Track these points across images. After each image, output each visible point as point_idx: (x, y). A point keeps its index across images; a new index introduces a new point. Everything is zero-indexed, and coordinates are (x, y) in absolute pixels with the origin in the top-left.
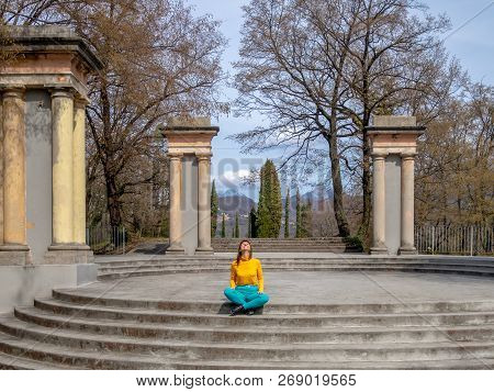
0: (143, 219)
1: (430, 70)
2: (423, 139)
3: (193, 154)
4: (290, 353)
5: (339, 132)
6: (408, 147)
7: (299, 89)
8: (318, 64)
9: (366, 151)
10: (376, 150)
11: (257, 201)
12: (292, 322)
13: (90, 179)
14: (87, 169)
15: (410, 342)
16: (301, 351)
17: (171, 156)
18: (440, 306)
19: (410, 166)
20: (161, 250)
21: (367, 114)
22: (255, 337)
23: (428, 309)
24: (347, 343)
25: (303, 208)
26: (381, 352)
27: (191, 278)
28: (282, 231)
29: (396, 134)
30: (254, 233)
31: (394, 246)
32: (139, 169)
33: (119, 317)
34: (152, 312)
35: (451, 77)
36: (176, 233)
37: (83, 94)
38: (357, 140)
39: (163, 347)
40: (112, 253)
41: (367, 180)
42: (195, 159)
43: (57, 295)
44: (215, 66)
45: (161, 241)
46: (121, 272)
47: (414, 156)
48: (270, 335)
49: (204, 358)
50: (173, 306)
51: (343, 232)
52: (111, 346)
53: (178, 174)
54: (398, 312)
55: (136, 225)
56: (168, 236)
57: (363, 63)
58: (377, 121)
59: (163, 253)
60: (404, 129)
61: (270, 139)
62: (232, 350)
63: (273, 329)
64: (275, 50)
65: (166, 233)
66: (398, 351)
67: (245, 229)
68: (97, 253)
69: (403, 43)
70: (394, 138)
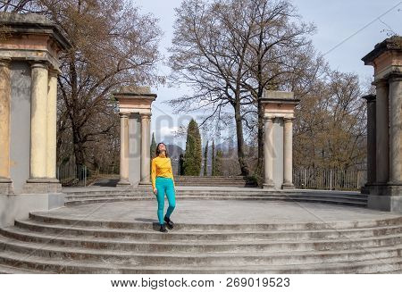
0: (101, 160)
1: (303, 59)
2: (298, 107)
3: (138, 114)
4: (204, 259)
5: (242, 101)
6: (288, 113)
7: (214, 69)
8: (227, 53)
9: (261, 115)
10: (266, 115)
11: (184, 149)
12: (206, 237)
13: (61, 130)
14: (58, 123)
15: (288, 251)
16: (212, 258)
17: (121, 114)
18: (309, 226)
19: (290, 126)
20: (113, 184)
21: (261, 89)
22: (180, 248)
23: (300, 227)
24: (245, 252)
25: (218, 154)
26: (268, 259)
27: (135, 204)
28: (202, 171)
29: (281, 103)
30: (182, 172)
31: (278, 183)
32: (98, 123)
33: (80, 233)
34: (105, 229)
35: (318, 66)
36: (125, 171)
37: (56, 66)
38: (254, 107)
39: (112, 256)
40: (76, 185)
41: (261, 136)
42: (138, 116)
43: (32, 217)
44: (155, 50)
45: (114, 177)
46: (83, 200)
47: (292, 119)
48: (191, 247)
49: (143, 264)
50: (120, 225)
51: (244, 172)
52: (73, 256)
53: (127, 128)
54: (280, 230)
55: (96, 165)
56: (119, 173)
57: (258, 53)
58: (267, 94)
59: (115, 186)
60: (285, 100)
62: (162, 258)
63: (193, 242)
64: (197, 40)
65: (117, 172)
66: (280, 258)
67: (175, 169)
68: (64, 185)
69: (286, 40)
70: (279, 106)
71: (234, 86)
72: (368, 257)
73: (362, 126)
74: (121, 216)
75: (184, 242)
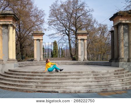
0: (28, 54)
1: (90, 20)
2: (88, 36)
3: (39, 39)
4: (61, 82)
5: (70, 34)
6: (85, 37)
7: (62, 25)
8: (66, 19)
9: (76, 38)
10: (78, 38)
11: (53, 49)
12: (61, 76)
13: (16, 45)
14: (16, 43)
15: (86, 80)
16: (63, 82)
17: (34, 40)
18: (93, 72)
19: (86, 41)
20: (32, 60)
21: (76, 30)
22: (53, 79)
23: (90, 73)
24: (73, 80)
25: (62, 51)
26: (80, 82)
27: (39, 66)
28: (58, 56)
29: (83, 34)
30: (52, 56)
31: (82, 59)
32: (27, 43)
33: (23, 75)
34: (31, 74)
35: (94, 22)
36: (35, 57)
37: (15, 26)
38: (74, 36)
39: (33, 82)
40: (21, 61)
41: (76, 45)
42: (39, 40)
43: (9, 70)
44: (43, 20)
45: (32, 58)
46: (24, 65)
47: (86, 39)
48: (56, 79)
49: (42, 84)
50: (35, 72)
52: (22, 82)
53: (36, 43)
54: (84, 73)
55: (27, 55)
56: (34, 57)
57: (75, 19)
58: (78, 32)
59: (33, 61)
60: (84, 33)
61: (56, 36)
62: (48, 82)
63: (57, 77)
64: (56, 16)
65: (33, 57)
66: (84, 82)
67: (50, 56)
68: (18, 61)
69: (84, 15)
70: (82, 35)
71: (68, 30)
72: (112, 81)
74: (35, 70)
75: (54, 77)
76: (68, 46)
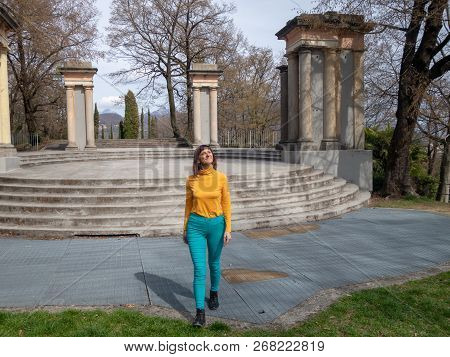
0: (50, 128)
2: (222, 78)
3: (81, 86)
4: (145, 208)
5: (172, 73)
6: (213, 83)
7: (148, 45)
8: (159, 30)
9: (189, 85)
10: (194, 85)
11: (123, 116)
13: (13, 102)
14: (10, 95)
16: (151, 207)
17: (66, 87)
18: (232, 177)
19: (215, 94)
20: (62, 147)
21: (189, 62)
22: (123, 199)
25: (152, 120)
27: (83, 164)
28: (140, 135)
29: (206, 75)
30: (122, 136)
31: (206, 142)
32: (46, 95)
33: (35, 190)
34: (57, 186)
35: (238, 41)
36: (72, 137)
37: (5, 44)
38: (184, 79)
39: (65, 209)
40: (30, 150)
41: (190, 103)
42: (82, 88)
44: (94, 29)
45: (62, 142)
46: (36, 162)
47: (217, 88)
48: (133, 198)
49: (91, 214)
50: (70, 182)
51: (176, 135)
52: (30, 209)
53: (72, 99)
55: (46, 132)
56: (67, 139)
57: (186, 31)
58: (195, 67)
59: (64, 149)
60: (211, 71)
62: (109, 208)
63: (134, 194)
64: (132, 20)
65: (65, 137)
67: (116, 134)
68: (19, 150)
69: (210, 19)
70: (205, 77)
71: (166, 60)
72: (282, 201)
73: (276, 94)
74: (71, 175)
75: (126, 195)
76: (168, 107)
